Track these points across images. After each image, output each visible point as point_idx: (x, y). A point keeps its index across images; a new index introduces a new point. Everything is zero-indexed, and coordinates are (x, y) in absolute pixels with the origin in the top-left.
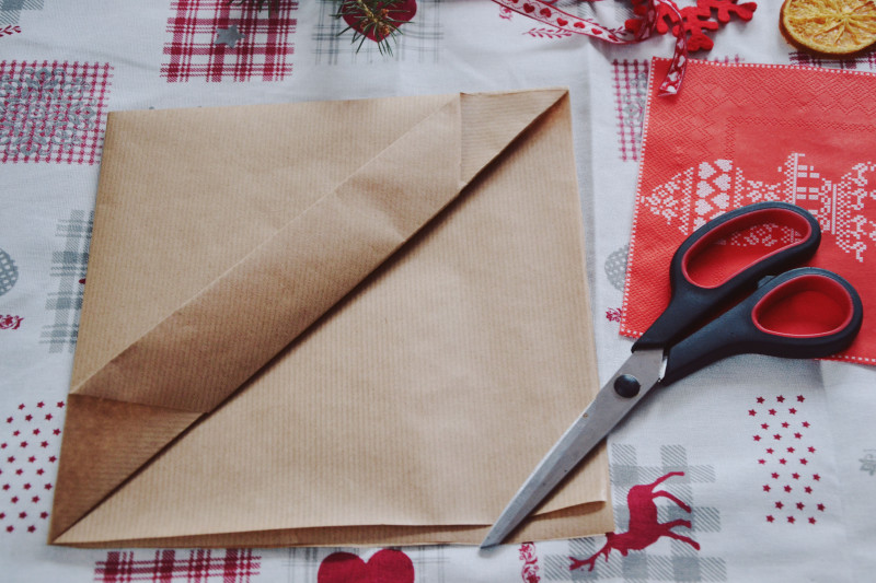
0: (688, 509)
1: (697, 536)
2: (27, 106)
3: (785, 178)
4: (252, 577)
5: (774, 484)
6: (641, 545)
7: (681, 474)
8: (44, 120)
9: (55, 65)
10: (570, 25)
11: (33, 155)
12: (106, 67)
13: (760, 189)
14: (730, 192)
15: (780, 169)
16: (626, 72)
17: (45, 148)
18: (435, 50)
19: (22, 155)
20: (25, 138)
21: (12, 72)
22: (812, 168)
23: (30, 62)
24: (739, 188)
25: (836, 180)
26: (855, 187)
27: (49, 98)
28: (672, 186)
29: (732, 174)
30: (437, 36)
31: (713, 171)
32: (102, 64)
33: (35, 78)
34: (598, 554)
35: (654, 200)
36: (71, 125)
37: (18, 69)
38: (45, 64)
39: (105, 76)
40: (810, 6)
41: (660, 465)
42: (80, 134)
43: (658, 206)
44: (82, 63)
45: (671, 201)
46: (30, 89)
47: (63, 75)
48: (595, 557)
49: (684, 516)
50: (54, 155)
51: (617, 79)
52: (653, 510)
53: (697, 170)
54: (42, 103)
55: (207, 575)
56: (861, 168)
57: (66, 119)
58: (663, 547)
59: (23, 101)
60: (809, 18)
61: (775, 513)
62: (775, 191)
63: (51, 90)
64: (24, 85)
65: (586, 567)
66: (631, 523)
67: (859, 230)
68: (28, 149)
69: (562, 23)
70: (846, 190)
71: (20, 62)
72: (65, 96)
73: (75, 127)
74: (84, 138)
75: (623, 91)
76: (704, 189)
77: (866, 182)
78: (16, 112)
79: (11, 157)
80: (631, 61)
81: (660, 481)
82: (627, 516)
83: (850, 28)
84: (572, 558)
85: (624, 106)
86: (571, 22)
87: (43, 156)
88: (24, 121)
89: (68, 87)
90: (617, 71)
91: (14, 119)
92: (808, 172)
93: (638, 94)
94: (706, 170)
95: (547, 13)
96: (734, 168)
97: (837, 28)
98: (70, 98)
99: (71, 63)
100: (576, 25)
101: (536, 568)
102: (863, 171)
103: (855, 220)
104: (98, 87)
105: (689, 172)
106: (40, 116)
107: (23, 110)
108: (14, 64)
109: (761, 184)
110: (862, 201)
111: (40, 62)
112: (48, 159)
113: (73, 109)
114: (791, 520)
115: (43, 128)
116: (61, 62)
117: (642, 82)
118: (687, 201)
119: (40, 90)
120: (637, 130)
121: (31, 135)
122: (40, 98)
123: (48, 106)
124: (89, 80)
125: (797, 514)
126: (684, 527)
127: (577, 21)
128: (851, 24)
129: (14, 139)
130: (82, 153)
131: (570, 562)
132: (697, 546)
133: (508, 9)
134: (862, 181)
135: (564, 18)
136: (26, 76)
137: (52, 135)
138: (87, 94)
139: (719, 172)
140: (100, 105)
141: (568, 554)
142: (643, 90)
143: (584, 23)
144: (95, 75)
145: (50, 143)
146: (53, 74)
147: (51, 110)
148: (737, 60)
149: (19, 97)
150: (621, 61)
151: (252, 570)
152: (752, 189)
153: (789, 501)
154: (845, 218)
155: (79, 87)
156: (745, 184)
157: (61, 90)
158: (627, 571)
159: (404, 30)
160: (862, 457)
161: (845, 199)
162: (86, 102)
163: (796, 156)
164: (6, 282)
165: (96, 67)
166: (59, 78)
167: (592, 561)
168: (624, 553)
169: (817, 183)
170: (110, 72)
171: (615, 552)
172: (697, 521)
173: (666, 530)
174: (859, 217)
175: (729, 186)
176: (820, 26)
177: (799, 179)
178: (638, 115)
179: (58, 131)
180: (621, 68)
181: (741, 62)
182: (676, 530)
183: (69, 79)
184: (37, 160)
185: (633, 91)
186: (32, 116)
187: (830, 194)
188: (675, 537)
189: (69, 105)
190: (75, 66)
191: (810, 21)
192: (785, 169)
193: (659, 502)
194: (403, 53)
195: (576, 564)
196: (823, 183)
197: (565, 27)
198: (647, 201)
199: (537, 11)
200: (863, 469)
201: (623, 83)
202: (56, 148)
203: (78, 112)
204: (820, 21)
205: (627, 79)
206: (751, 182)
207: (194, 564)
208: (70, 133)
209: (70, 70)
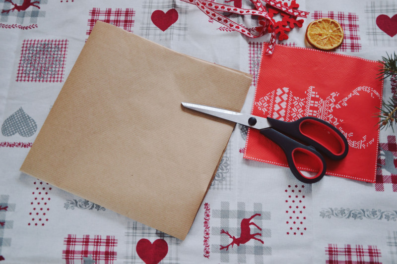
0: (261, 229)
1: (263, 239)
2: (39, 57)
3: (307, 96)
4: (115, 247)
5: (290, 221)
6: (244, 242)
7: (260, 215)
8: (45, 64)
9: (49, 41)
10: (234, 27)
11: (42, 79)
12: (66, 41)
13: (298, 101)
14: (287, 101)
15: (306, 92)
16: (254, 47)
17: (45, 76)
18: (184, 35)
19: (38, 79)
20: (39, 72)
21: (34, 44)
22: (317, 93)
23: (40, 40)
24: (290, 100)
25: (324, 99)
26: (331, 102)
27: (47, 54)
28: (266, 98)
29: (288, 94)
30: (185, 29)
31: (281, 92)
32: (65, 40)
33: (42, 46)
34: (230, 245)
35: (260, 104)
36: (54, 66)
37: (36, 42)
38: (45, 41)
39: (66, 44)
40: (318, 28)
41: (253, 211)
42: (57, 69)
43: (261, 106)
44: (58, 40)
45: (266, 105)
46: (40, 51)
47: (51, 45)
48: (229, 246)
49: (259, 231)
50: (49, 79)
51: (250, 50)
52: (249, 229)
53: (276, 92)
54: (44, 57)
55: (100, 245)
56: (333, 94)
57: (53, 64)
58: (251, 243)
59: (38, 56)
60: (317, 33)
61: (290, 231)
62: (303, 102)
63: (47, 51)
64: (38, 49)
65: (226, 249)
66: (241, 234)
67: (330, 121)
68: (40, 77)
69: (231, 26)
70: (327, 104)
71: (37, 40)
72: (52, 53)
73: (56, 67)
74: (59, 71)
75: (252, 55)
76: (278, 100)
77: (335, 101)
78: (35, 60)
79: (34, 79)
80: (256, 43)
81: (252, 217)
82: (240, 232)
83: (330, 38)
84: (221, 246)
85: (252, 62)
86: (235, 25)
87: (45, 80)
88: (38, 64)
89: (53, 50)
90: (250, 47)
91: (35, 63)
92: (315, 94)
93: (257, 57)
94: (279, 92)
95: (226, 21)
96: (289, 91)
97: (326, 38)
98: (54, 54)
99: (54, 40)
100: (236, 27)
101: (209, 249)
102: (334, 96)
103: (329, 116)
104: (63, 49)
105: (273, 92)
106: (43, 62)
107: (38, 59)
108: (35, 41)
109: (298, 98)
110: (333, 108)
111: (44, 40)
112: (47, 81)
113: (55, 59)
114: (295, 234)
115: (45, 67)
116: (51, 40)
117: (259, 52)
118: (271, 104)
119: (44, 51)
120: (256, 73)
121: (41, 70)
122: (43, 54)
123: (46, 57)
124: (60, 46)
125: (297, 231)
126: (259, 236)
127: (237, 25)
128: (331, 37)
129: (35, 72)
130: (58, 78)
131: (220, 247)
132: (263, 242)
133: (212, 18)
134: (333, 100)
135: (232, 24)
136: (39, 45)
137: (48, 71)
138: (59, 53)
139: (284, 93)
140: (64, 58)
141: (220, 244)
142: (259, 56)
143: (240, 27)
144: (62, 44)
145: (47, 74)
146: (48, 44)
147: (47, 60)
148: (294, 44)
149: (36, 54)
150: (252, 42)
151: (115, 245)
152: (295, 100)
153: (295, 227)
154: (326, 116)
155: (57, 49)
156: (293, 98)
157: (51, 51)
158: (239, 252)
159: (173, 27)
160: (321, 211)
161: (327, 107)
162: (59, 56)
163: (311, 88)
164: (33, 130)
165: (63, 41)
166: (50, 46)
167: (227, 247)
168: (238, 245)
169: (318, 100)
170: (67, 43)
171: (235, 245)
172: (263, 233)
173: (253, 237)
174: (331, 115)
175: (287, 99)
176: (320, 37)
177: (312, 97)
178: (256, 66)
179: (50, 69)
180: (252, 46)
181: (295, 46)
182: (256, 237)
183: (53, 46)
184: (43, 81)
185: (256, 56)
186: (41, 62)
187: (322, 105)
188: (256, 239)
189: (54, 58)
190: (56, 41)
191: (317, 34)
192: (307, 92)
193: (251, 227)
194: (173, 37)
195: (222, 248)
196: (320, 100)
197: (232, 28)
198: (257, 104)
199: (222, 20)
200: (321, 215)
201: (252, 52)
202: (49, 76)
203: (56, 61)
204: (320, 35)
205: (254, 50)
206: (295, 97)
207: (96, 240)
208: (54, 69)
209: (54, 43)
